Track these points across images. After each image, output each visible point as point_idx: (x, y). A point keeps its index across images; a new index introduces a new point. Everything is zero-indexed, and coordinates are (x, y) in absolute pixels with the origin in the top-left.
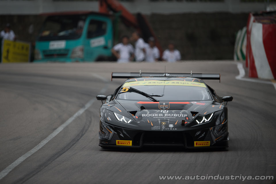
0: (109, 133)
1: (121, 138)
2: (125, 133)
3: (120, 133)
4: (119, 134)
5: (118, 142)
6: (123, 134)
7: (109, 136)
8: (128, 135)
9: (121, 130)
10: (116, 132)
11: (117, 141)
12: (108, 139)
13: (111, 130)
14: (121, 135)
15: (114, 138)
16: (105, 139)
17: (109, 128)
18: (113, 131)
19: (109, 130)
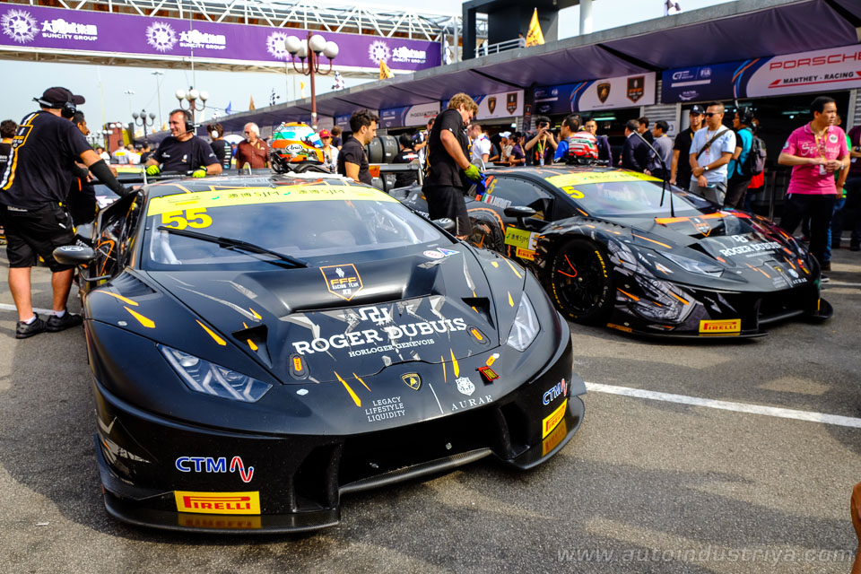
0: (681, 304)
1: (714, 316)
2: (724, 302)
3: (713, 304)
4: (708, 305)
5: (706, 325)
6: (720, 305)
7: (679, 313)
8: (730, 307)
9: (714, 296)
10: (699, 301)
11: (702, 323)
12: (676, 319)
13: (687, 296)
14: (715, 307)
15: (694, 316)
16: (667, 319)
17: (680, 293)
18: (693, 300)
19: (680, 299)
